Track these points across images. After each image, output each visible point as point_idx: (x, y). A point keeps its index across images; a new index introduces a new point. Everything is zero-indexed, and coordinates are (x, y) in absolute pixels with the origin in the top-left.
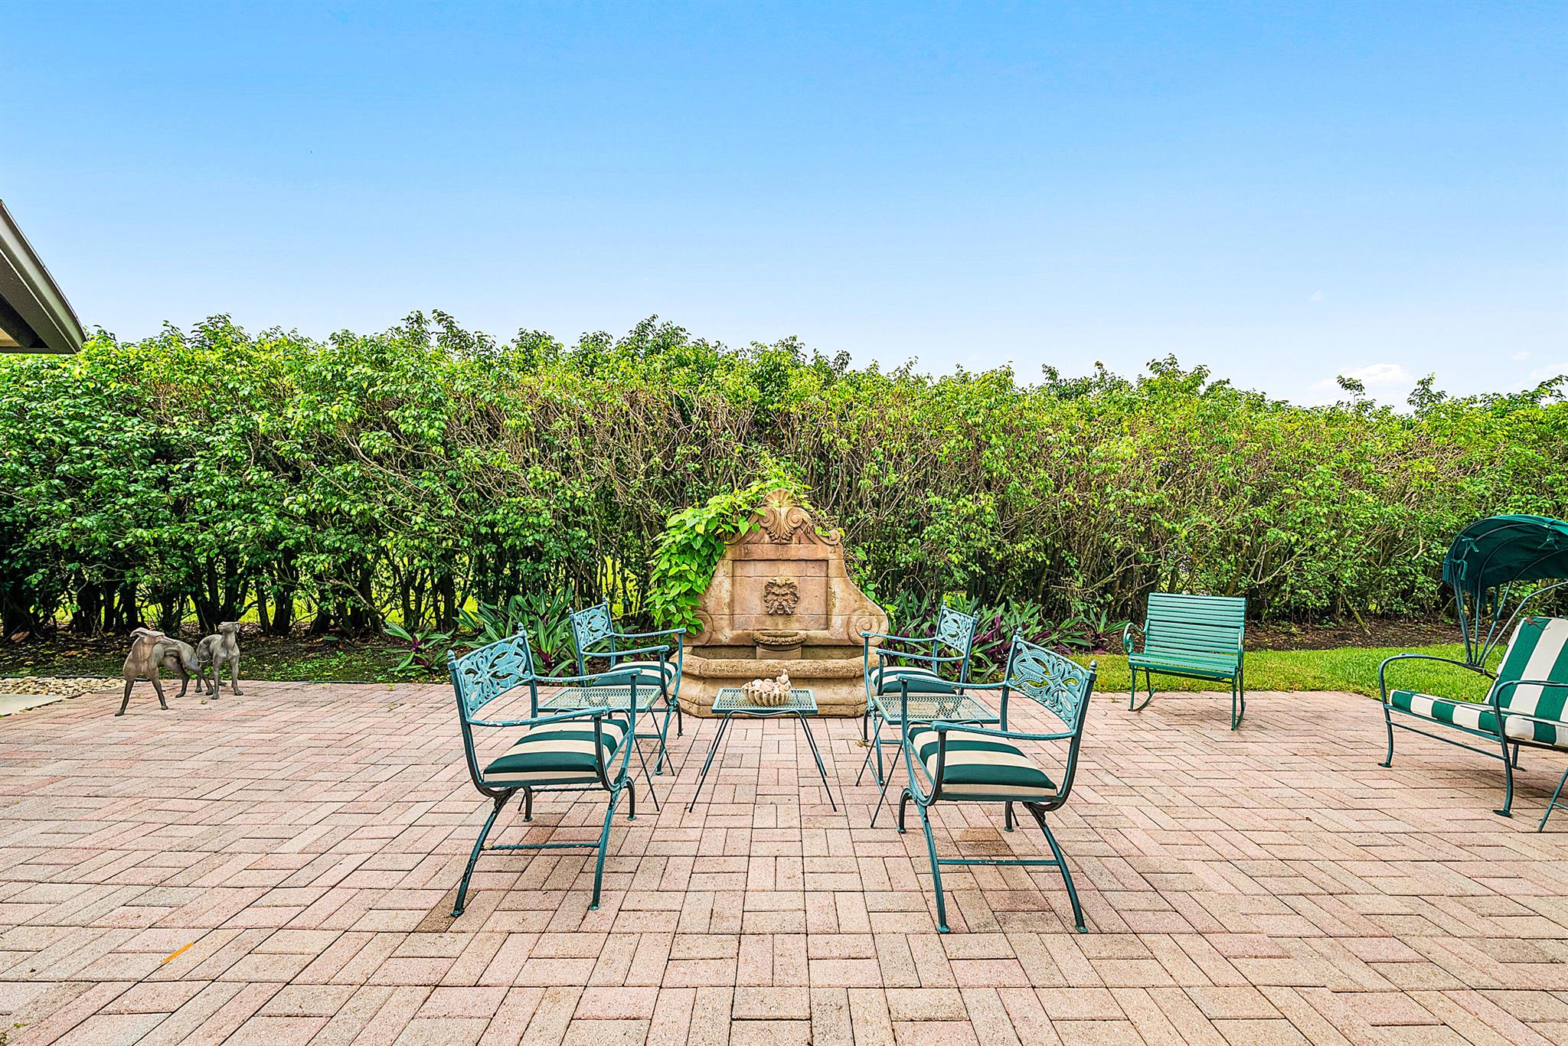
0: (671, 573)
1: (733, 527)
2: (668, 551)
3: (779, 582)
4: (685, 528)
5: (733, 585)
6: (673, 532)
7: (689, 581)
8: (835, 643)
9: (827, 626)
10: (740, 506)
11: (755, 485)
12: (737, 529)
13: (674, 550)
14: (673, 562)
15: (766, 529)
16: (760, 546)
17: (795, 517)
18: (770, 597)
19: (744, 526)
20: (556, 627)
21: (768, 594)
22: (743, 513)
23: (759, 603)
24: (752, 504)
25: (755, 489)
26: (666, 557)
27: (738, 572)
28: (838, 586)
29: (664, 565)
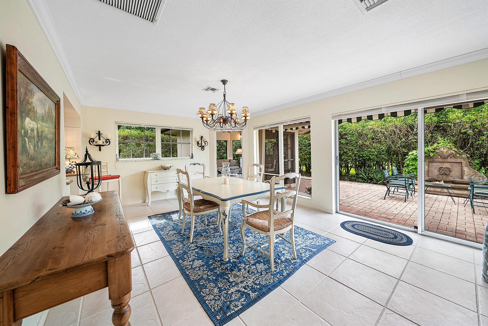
0: (410, 164)
1: (428, 155)
2: (409, 160)
3: (443, 167)
4: (414, 155)
5: (429, 167)
6: (410, 156)
7: (415, 166)
8: (465, 183)
9: (462, 178)
10: (430, 150)
11: (435, 145)
12: (430, 155)
13: (411, 159)
14: (411, 162)
15: (439, 155)
16: (437, 159)
17: (449, 152)
18: (441, 171)
19: (432, 155)
20: (378, 174)
21: (440, 170)
22: (431, 152)
23: (437, 172)
24: (434, 149)
25: (435, 146)
26: (409, 161)
27: (430, 164)
28: (466, 169)
29: (408, 162)
